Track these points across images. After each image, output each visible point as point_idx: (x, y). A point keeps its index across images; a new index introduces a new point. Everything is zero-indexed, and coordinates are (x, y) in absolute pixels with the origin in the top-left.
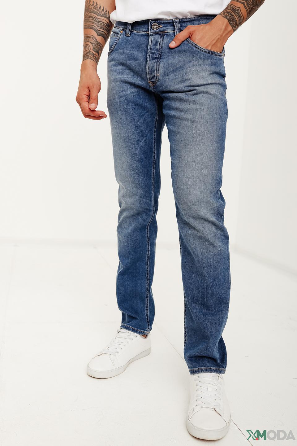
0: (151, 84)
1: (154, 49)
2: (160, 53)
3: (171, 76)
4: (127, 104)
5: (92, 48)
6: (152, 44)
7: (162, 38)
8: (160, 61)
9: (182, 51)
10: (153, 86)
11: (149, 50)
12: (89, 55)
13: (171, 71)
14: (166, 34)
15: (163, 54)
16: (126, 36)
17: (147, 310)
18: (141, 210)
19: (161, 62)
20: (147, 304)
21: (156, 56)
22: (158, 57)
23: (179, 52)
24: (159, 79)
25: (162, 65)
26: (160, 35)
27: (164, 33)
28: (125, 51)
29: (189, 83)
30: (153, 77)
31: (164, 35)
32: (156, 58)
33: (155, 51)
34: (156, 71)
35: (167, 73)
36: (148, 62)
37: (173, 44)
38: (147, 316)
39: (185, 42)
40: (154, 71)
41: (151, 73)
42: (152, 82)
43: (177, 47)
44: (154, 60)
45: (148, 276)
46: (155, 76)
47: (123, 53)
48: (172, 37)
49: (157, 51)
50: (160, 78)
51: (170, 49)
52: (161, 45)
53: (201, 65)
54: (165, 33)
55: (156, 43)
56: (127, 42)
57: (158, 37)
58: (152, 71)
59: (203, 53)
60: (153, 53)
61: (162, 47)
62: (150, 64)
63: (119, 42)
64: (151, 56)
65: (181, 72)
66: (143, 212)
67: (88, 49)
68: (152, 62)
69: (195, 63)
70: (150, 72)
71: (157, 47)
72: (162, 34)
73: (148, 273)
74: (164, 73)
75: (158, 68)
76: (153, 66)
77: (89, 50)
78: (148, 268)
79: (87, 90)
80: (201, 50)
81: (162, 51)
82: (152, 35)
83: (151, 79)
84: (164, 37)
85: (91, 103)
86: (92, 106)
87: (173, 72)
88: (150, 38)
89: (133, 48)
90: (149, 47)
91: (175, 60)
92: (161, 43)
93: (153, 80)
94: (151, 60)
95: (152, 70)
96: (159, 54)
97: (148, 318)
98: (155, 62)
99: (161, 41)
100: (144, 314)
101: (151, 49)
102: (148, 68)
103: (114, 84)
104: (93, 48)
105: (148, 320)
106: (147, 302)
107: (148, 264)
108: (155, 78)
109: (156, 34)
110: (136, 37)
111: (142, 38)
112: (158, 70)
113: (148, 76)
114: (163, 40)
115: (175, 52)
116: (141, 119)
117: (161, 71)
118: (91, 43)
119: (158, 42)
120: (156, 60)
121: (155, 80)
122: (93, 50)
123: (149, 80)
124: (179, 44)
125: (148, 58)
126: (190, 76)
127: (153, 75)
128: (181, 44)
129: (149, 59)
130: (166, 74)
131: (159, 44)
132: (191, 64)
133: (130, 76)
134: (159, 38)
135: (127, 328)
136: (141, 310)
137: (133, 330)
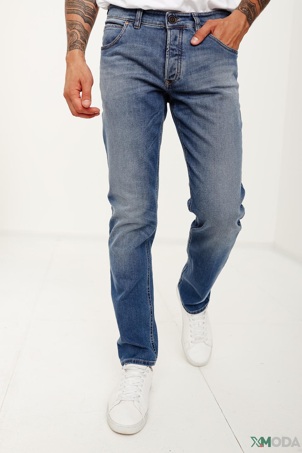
0: (167, 83)
1: (174, 45)
2: (180, 49)
3: (195, 76)
4: (136, 104)
5: (79, 36)
6: (172, 39)
7: (181, 33)
8: (181, 58)
9: (207, 48)
10: (169, 86)
11: (169, 46)
12: (77, 44)
13: (195, 70)
14: (185, 29)
15: (183, 51)
16: (135, 28)
17: (152, 336)
18: (146, 223)
19: (182, 60)
20: (152, 330)
21: (176, 53)
22: (179, 54)
23: (203, 49)
24: (179, 78)
25: (184, 63)
26: (178, 29)
27: (182, 27)
28: (136, 45)
29: (215, 84)
30: (173, 76)
31: (183, 30)
32: (176, 55)
33: (175, 47)
34: (176, 70)
35: (190, 72)
36: (168, 59)
37: (195, 41)
38: (153, 344)
39: (208, 38)
40: (175, 69)
41: (171, 72)
42: (170, 81)
43: (200, 44)
44: (174, 56)
45: (149, 297)
46: (175, 74)
47: (133, 47)
48: (193, 32)
49: (177, 47)
50: (181, 77)
51: (192, 45)
52: (180, 41)
53: (226, 64)
54: (184, 27)
55: (175, 39)
56: (137, 35)
57: (176, 32)
58: (172, 69)
59: (227, 51)
60: (173, 50)
61: (182, 43)
62: (170, 61)
63: (126, 34)
64: (171, 52)
65: (207, 72)
66: (148, 225)
67: (75, 37)
68: (173, 59)
69: (221, 62)
70: (169, 70)
71: (177, 43)
72: (181, 29)
73: (149, 294)
74: (187, 71)
75: (179, 65)
76: (174, 64)
77: (77, 38)
78: (148, 288)
79: (79, 85)
80: (226, 48)
81: (182, 47)
82: (170, 29)
83: (170, 77)
84: (183, 32)
85: (84, 100)
86: (86, 103)
87: (197, 71)
88: (169, 32)
89: (146, 42)
90: (168, 42)
91: (200, 57)
92: (180, 39)
93: (171, 79)
94: (171, 57)
95: (172, 67)
96: (179, 51)
97: (153, 346)
98: (176, 60)
99: (181, 36)
100: (150, 341)
101: (170, 44)
102: (167, 65)
103: (121, 81)
104: (81, 36)
105: (154, 348)
106: (152, 327)
107: (148, 284)
108: (175, 77)
109: (174, 28)
110: (148, 30)
111: (155, 32)
112: (179, 68)
113: (166, 75)
114: (182, 35)
115: (198, 49)
116: (151, 121)
117: (183, 69)
118: (78, 30)
119: (177, 37)
120: (177, 57)
121: (174, 78)
122: (81, 39)
123: (166, 78)
124: (202, 40)
125: (167, 54)
126: (216, 77)
127: (173, 73)
128: (203, 40)
129: (168, 56)
130: (188, 73)
131: (178, 40)
132: (217, 62)
133: (141, 72)
134: (179, 33)
135: (137, 362)
136: (145, 337)
137: (144, 364)
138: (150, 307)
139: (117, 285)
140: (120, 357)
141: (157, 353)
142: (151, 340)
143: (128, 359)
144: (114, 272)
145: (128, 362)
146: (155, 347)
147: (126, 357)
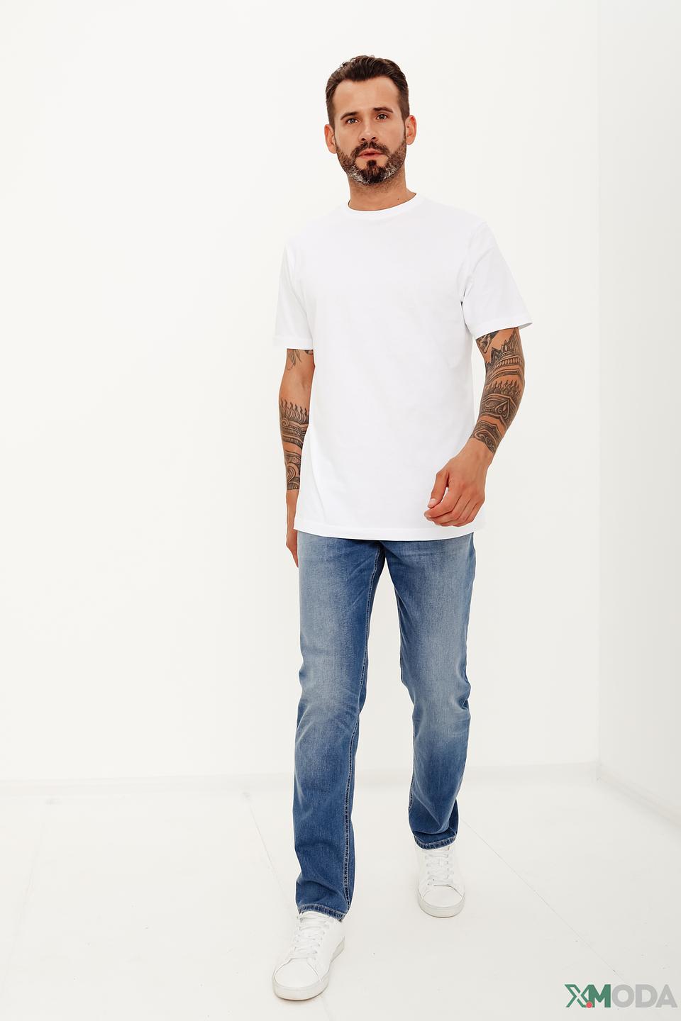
12: (295, 482)
17: (346, 878)
38: (346, 889)
67: (292, 474)
77: (295, 474)
100: (342, 885)
118: (295, 464)
135: (320, 910)
136: (337, 877)
137: (330, 913)
138: (345, 835)
139: (302, 797)
140: (298, 901)
141: (349, 903)
142: (345, 883)
143: (308, 905)
144: (299, 778)
145: (308, 908)
146: (349, 894)
147: (305, 902)
